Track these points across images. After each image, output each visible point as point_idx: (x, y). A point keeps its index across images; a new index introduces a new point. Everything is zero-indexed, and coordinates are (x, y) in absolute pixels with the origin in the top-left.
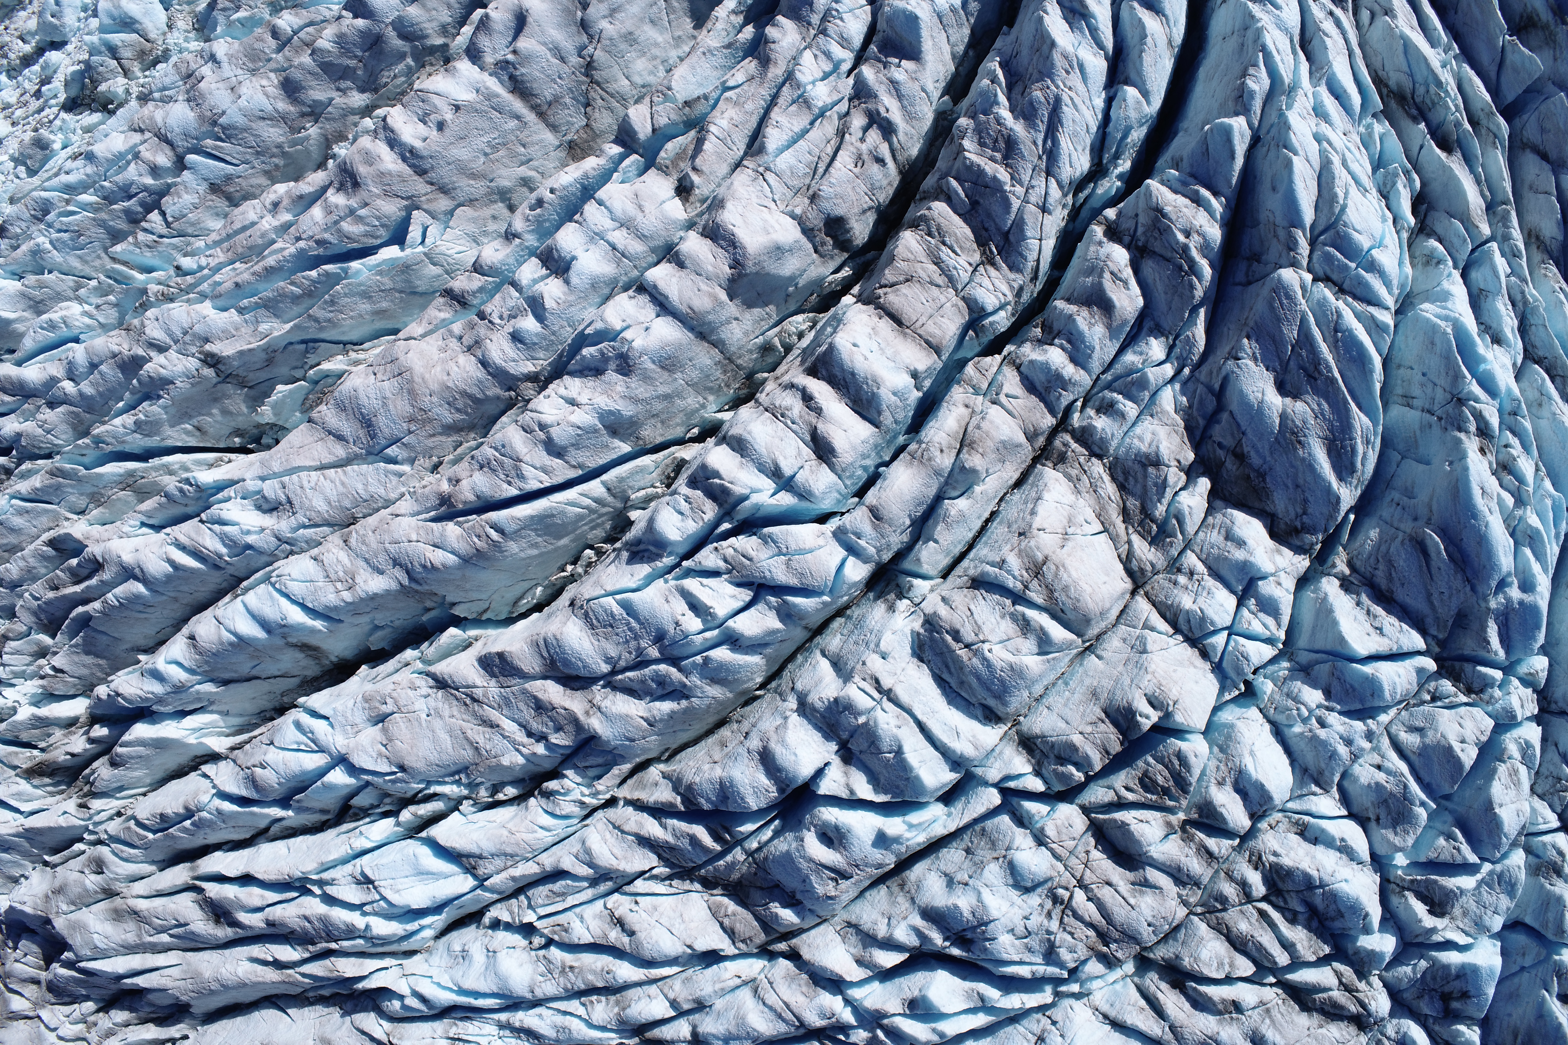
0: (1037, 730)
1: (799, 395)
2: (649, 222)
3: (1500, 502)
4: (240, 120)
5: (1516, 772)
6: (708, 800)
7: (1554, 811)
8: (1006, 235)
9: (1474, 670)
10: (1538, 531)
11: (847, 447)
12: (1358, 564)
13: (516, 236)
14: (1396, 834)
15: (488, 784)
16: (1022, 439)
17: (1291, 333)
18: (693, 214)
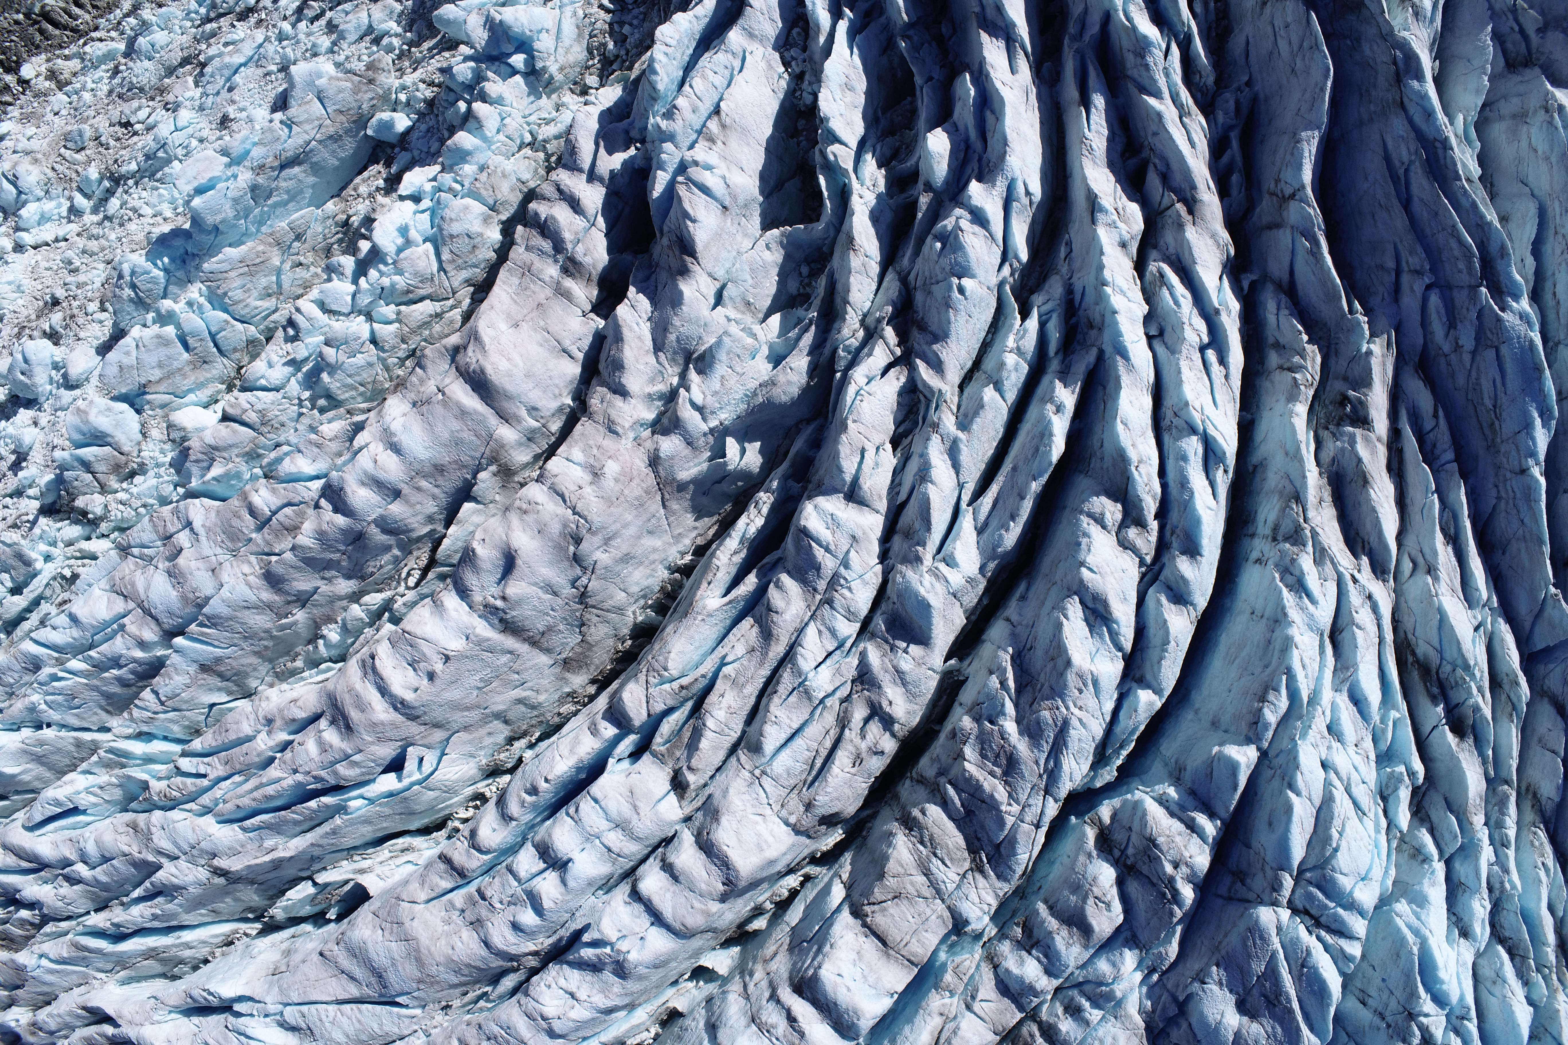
1: (784, 1014)
4: (224, 611)
8: (998, 846)
13: (511, 819)
17: (1259, 967)
18: (688, 810)
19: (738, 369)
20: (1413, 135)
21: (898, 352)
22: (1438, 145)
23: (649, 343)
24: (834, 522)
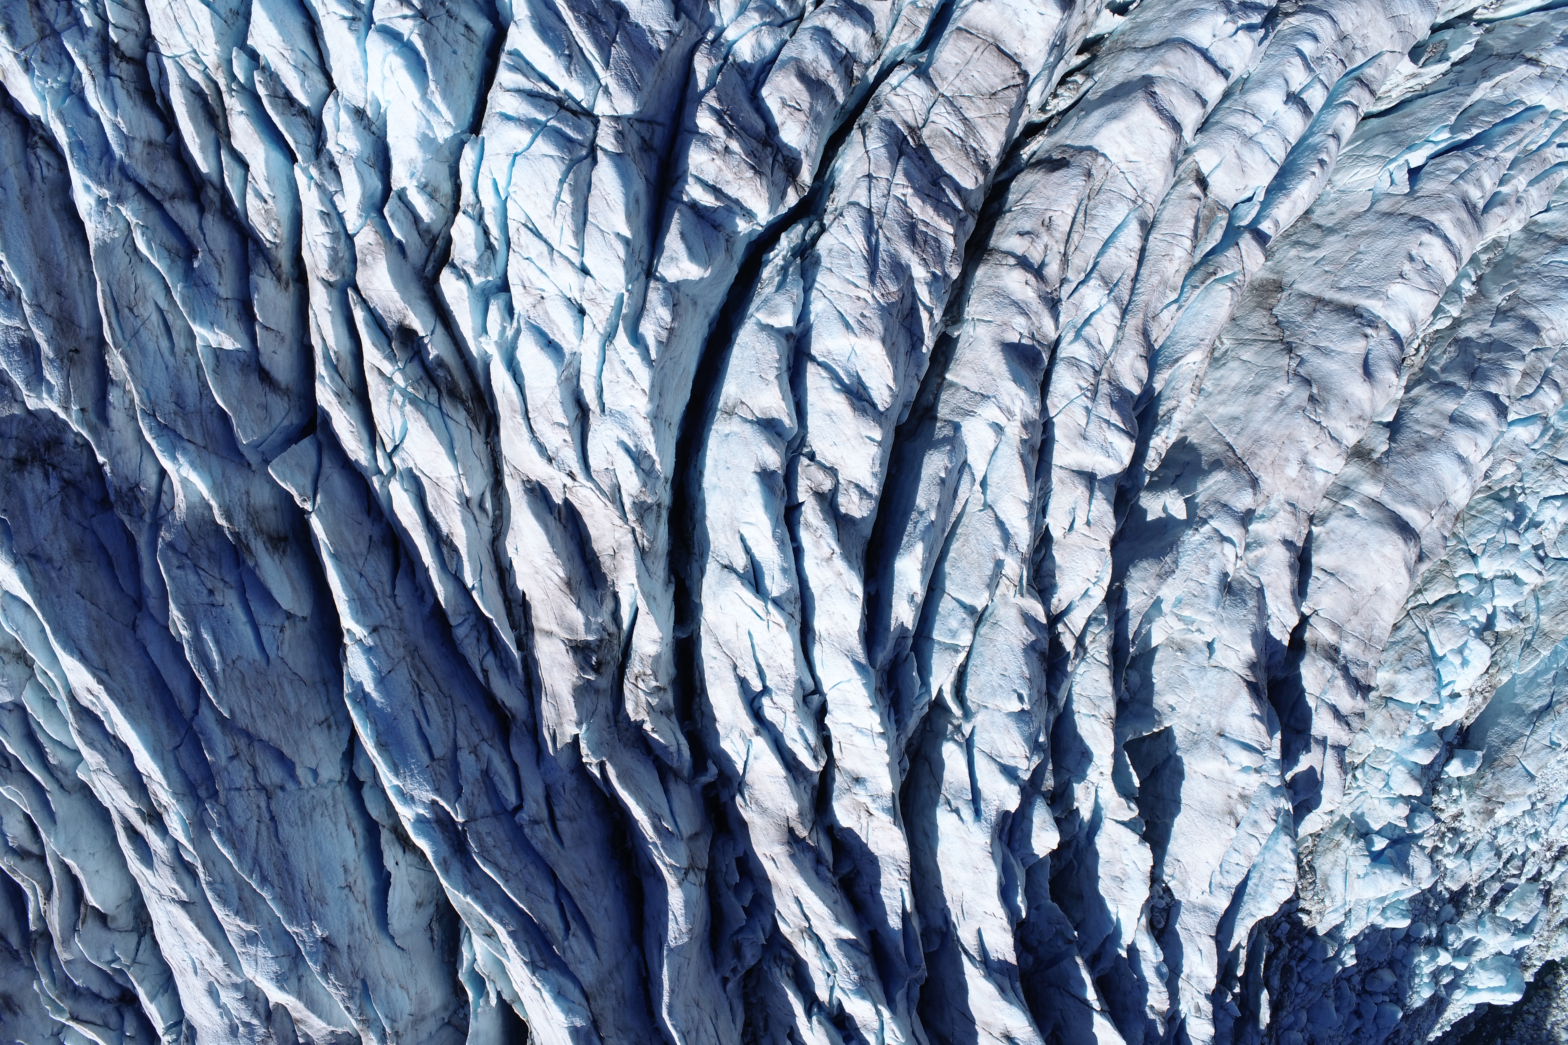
8: (901, 154)
17: (618, 52)
18: (1190, 160)
19: (1192, 584)
20: (572, 968)
21: (1060, 627)
22: (541, 964)
23: (1268, 594)
24: (1106, 449)
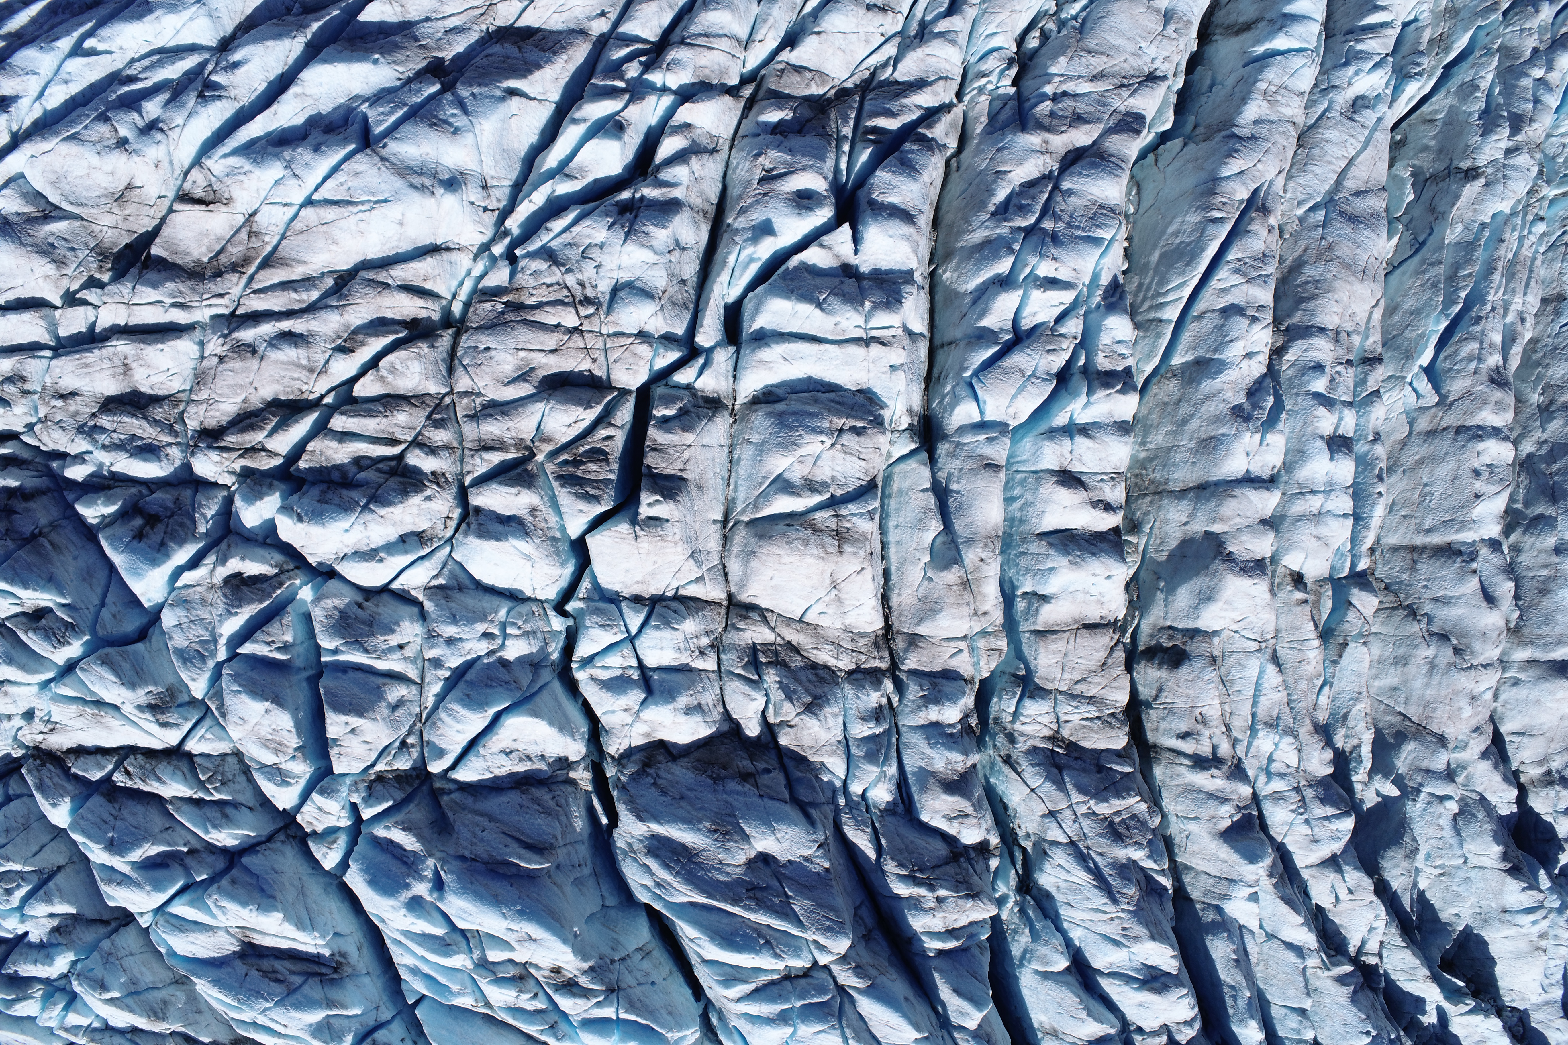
0: (718, 420)
2: (1305, 534)
3: (505, 945)
5: (276, 752)
6: (912, 151)
7: (202, 755)
9: (392, 797)
10: (447, 955)
11: (1054, 497)
12: (570, 789)
14: (335, 608)
15: (1054, 34)
16: (921, 630)
